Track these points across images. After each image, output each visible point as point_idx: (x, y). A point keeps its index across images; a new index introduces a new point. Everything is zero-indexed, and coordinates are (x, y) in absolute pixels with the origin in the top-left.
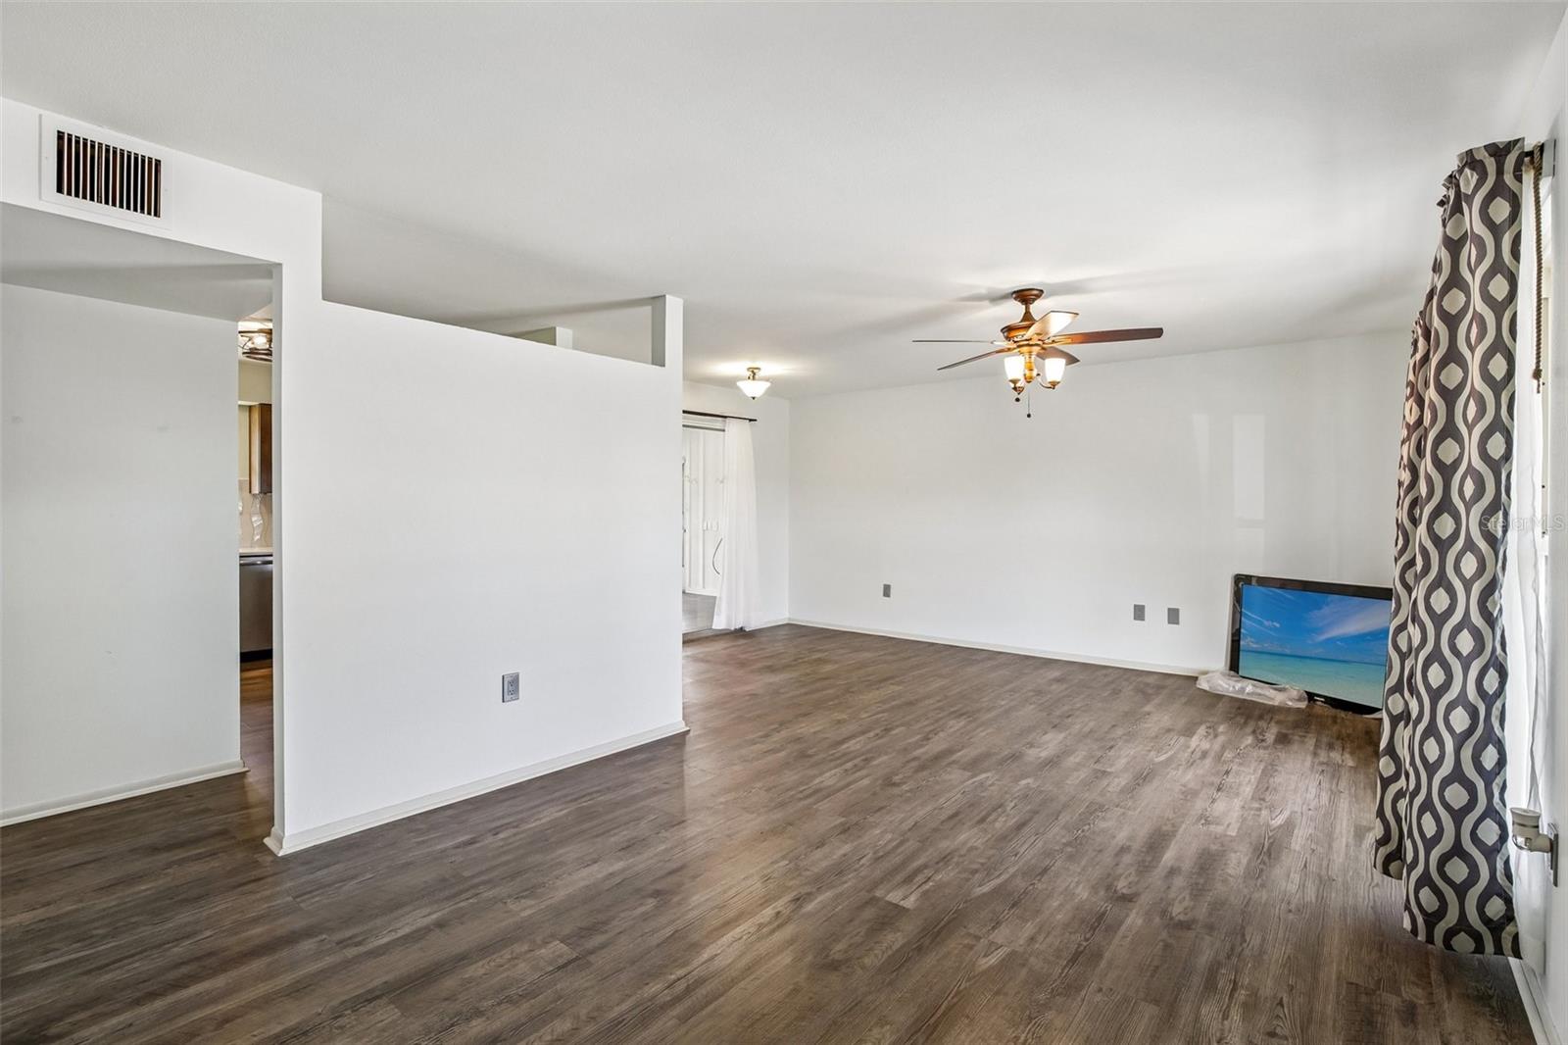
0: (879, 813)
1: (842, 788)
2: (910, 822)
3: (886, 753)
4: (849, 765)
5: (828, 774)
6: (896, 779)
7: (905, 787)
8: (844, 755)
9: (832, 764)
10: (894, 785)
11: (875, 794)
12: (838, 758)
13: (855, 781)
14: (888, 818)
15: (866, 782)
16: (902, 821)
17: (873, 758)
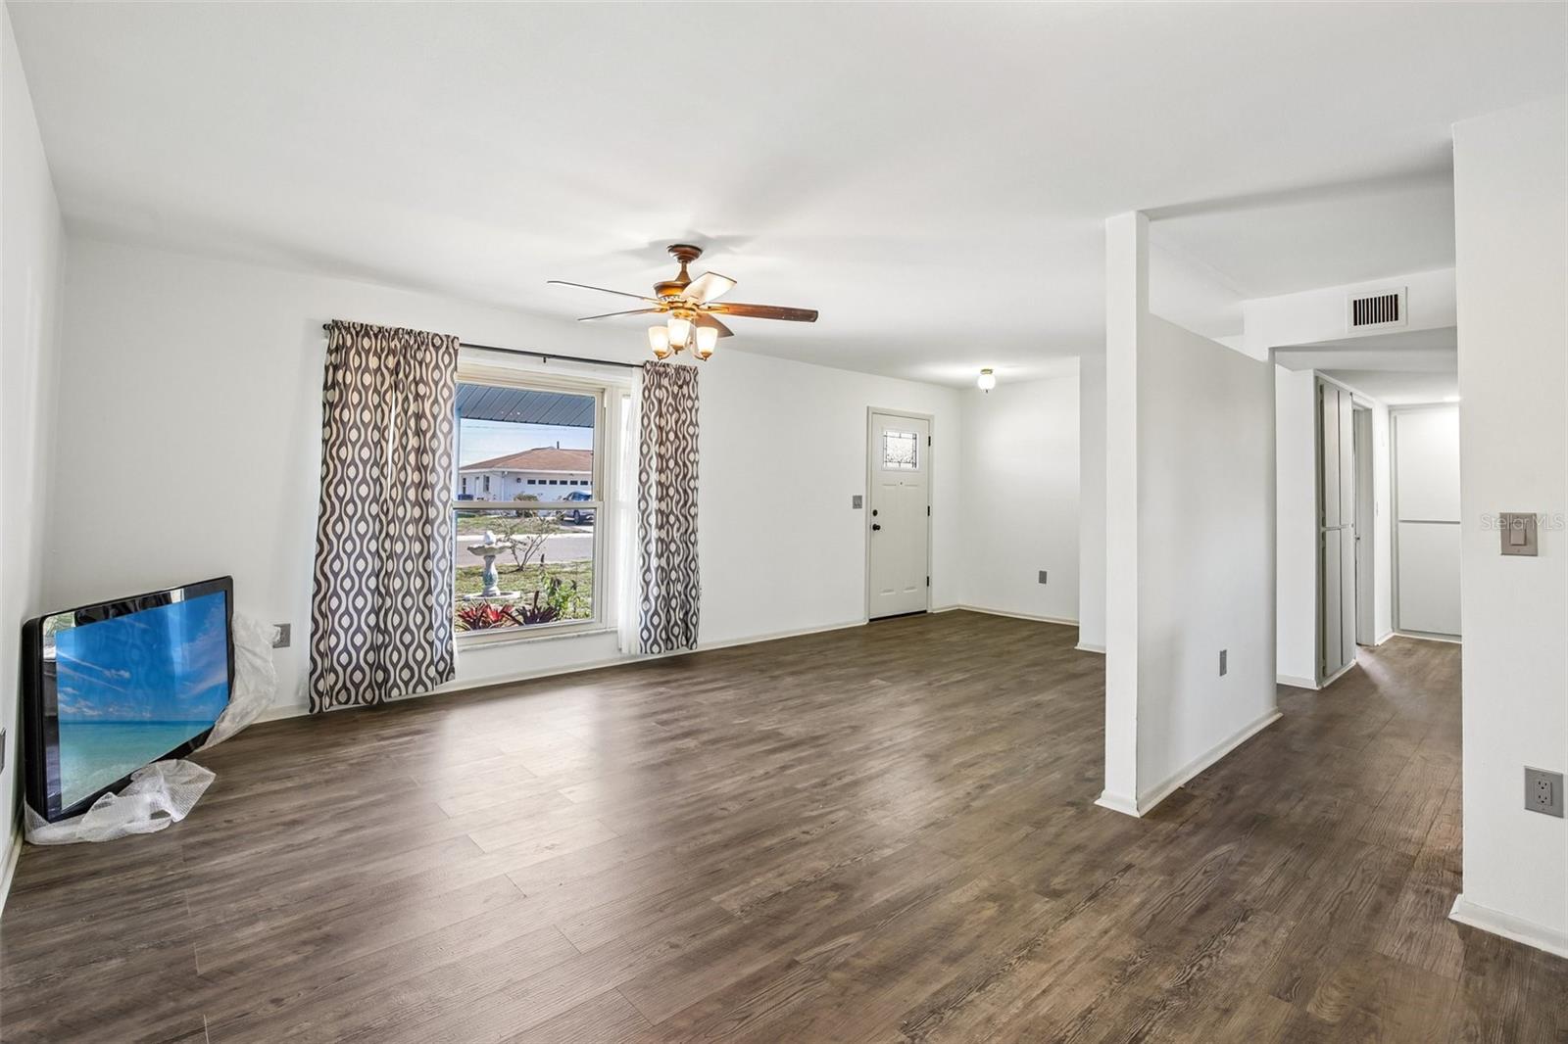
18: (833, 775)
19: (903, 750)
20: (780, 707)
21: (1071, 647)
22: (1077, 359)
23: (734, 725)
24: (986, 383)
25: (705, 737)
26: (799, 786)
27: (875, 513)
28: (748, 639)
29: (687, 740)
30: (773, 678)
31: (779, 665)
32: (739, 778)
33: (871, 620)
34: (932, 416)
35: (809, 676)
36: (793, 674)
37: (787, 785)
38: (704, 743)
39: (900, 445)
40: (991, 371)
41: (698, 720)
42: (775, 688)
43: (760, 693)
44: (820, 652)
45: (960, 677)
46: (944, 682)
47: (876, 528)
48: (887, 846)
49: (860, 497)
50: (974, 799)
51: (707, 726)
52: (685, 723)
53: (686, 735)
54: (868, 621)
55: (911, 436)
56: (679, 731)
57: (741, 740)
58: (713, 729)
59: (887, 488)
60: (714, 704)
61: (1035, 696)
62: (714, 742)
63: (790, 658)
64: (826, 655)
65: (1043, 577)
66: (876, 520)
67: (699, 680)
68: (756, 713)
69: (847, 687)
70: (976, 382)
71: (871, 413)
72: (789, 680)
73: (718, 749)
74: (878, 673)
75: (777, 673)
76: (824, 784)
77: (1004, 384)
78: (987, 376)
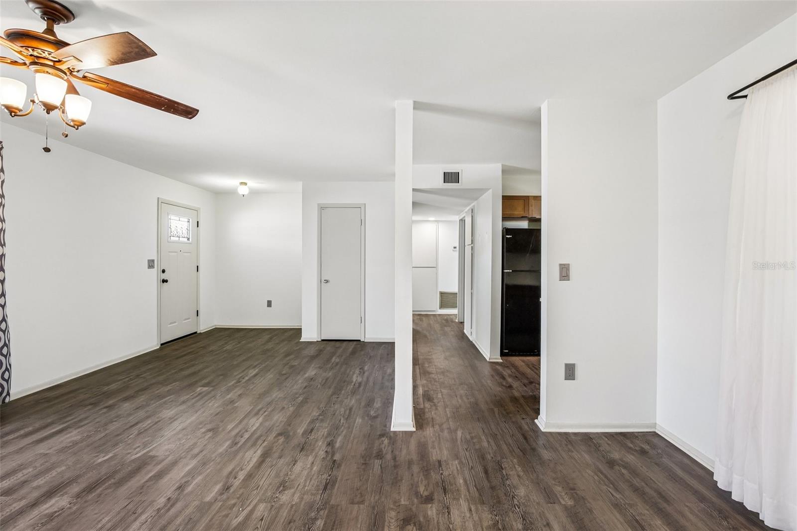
0: (217, 412)
1: (243, 419)
2: (199, 413)
3: (221, 455)
4: (246, 436)
5: (257, 425)
6: (210, 434)
7: (203, 430)
8: (254, 444)
9: (258, 434)
10: (210, 430)
11: (222, 421)
12: (257, 439)
13: (237, 426)
14: (211, 412)
15: (230, 427)
16: (204, 412)
17: (231, 447)
18: (228, 477)
19: (261, 436)
20: (136, 432)
21: (297, 341)
22: (300, 184)
23: (100, 464)
24: (243, 190)
25: (75, 489)
26: (208, 499)
27: (164, 271)
28: (61, 378)
29: (53, 501)
30: (110, 407)
31: (109, 395)
32: (143, 517)
33: (162, 344)
34: (200, 209)
35: (141, 399)
36: (126, 399)
37: (196, 503)
38: (78, 496)
39: (179, 225)
40: (245, 184)
41: (54, 473)
42: (118, 417)
43: (106, 424)
44: (138, 376)
45: (253, 372)
46: (247, 378)
47: (164, 281)
48: (316, 519)
49: (153, 261)
50: (333, 455)
51: (67, 475)
52: (40, 481)
53: (50, 494)
54: (160, 346)
55: (186, 220)
56: (36, 494)
57: (118, 477)
58: (79, 477)
59: (171, 254)
60: (62, 450)
61: (305, 374)
62: (90, 489)
63: (113, 386)
64: (144, 378)
65: (269, 304)
66: (164, 276)
67: (27, 430)
68: (116, 444)
69: (182, 399)
70: (237, 190)
71: (160, 202)
72: (127, 406)
73: (99, 495)
74: (196, 382)
75: (111, 402)
76: (227, 488)
77: (254, 193)
78: (244, 186)
